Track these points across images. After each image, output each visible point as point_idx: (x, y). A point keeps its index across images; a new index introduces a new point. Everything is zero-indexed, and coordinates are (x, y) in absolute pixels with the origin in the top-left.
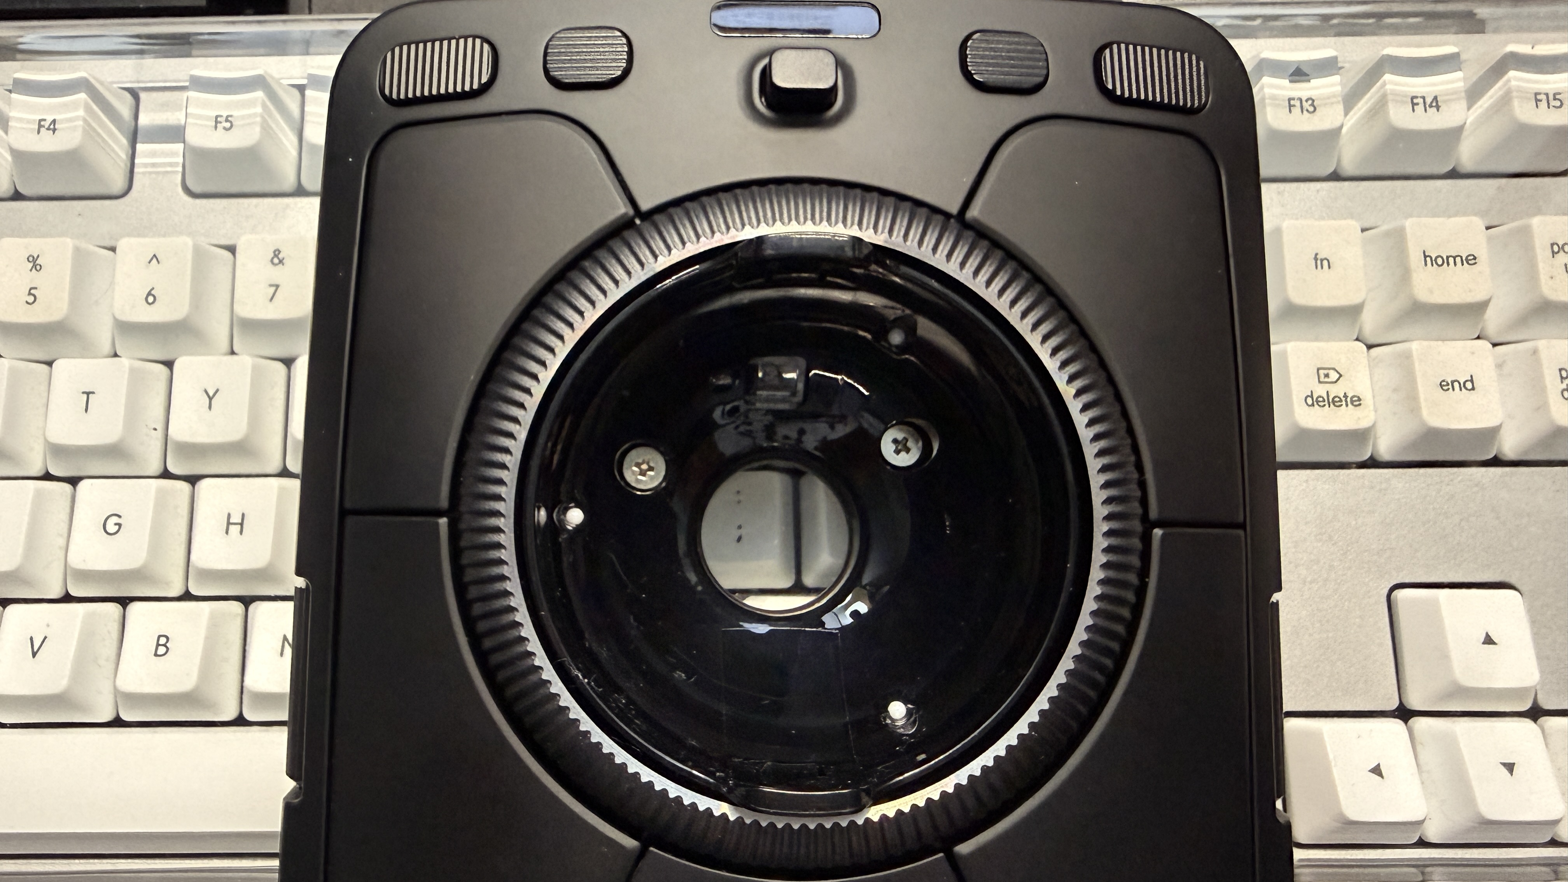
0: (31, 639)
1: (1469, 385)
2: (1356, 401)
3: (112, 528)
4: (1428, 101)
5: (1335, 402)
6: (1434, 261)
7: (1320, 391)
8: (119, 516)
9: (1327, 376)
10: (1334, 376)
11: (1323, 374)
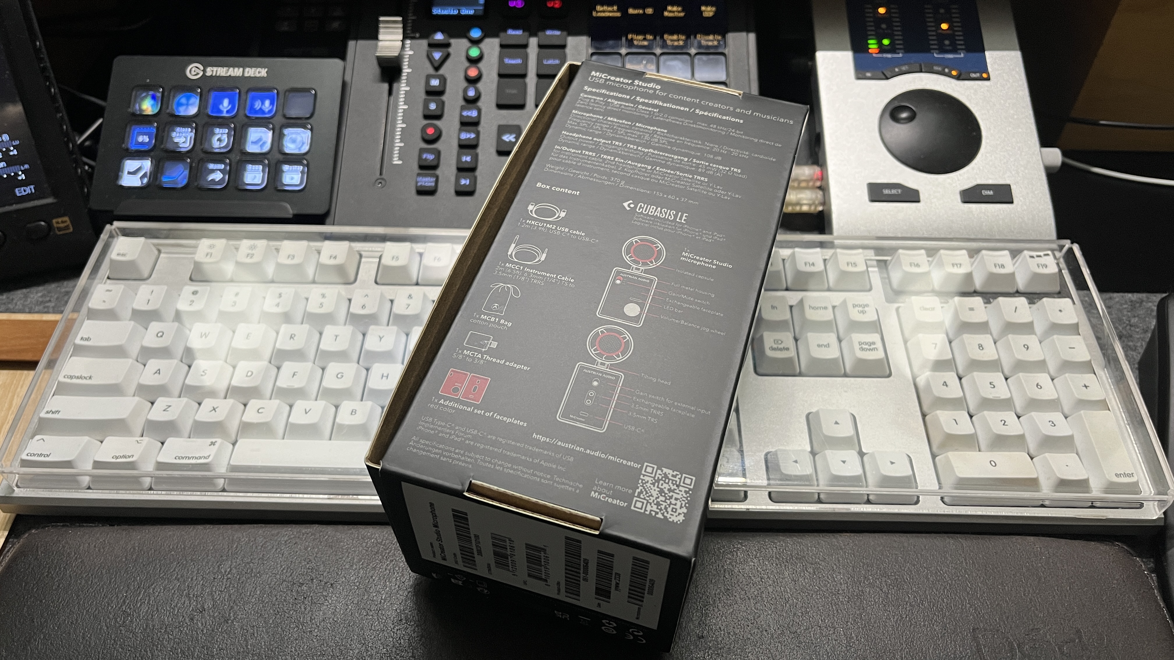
0: (306, 410)
1: (828, 346)
2: (787, 349)
3: (339, 376)
4: (811, 263)
5: (781, 350)
6: (813, 308)
7: (775, 346)
8: (343, 373)
9: (777, 342)
10: (780, 342)
11: (776, 341)
